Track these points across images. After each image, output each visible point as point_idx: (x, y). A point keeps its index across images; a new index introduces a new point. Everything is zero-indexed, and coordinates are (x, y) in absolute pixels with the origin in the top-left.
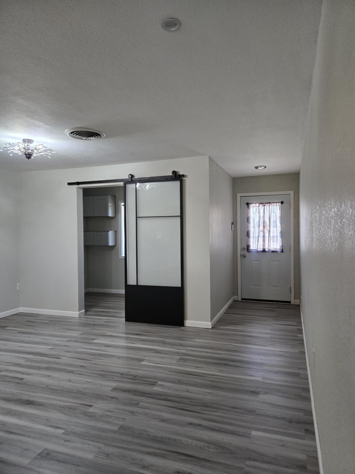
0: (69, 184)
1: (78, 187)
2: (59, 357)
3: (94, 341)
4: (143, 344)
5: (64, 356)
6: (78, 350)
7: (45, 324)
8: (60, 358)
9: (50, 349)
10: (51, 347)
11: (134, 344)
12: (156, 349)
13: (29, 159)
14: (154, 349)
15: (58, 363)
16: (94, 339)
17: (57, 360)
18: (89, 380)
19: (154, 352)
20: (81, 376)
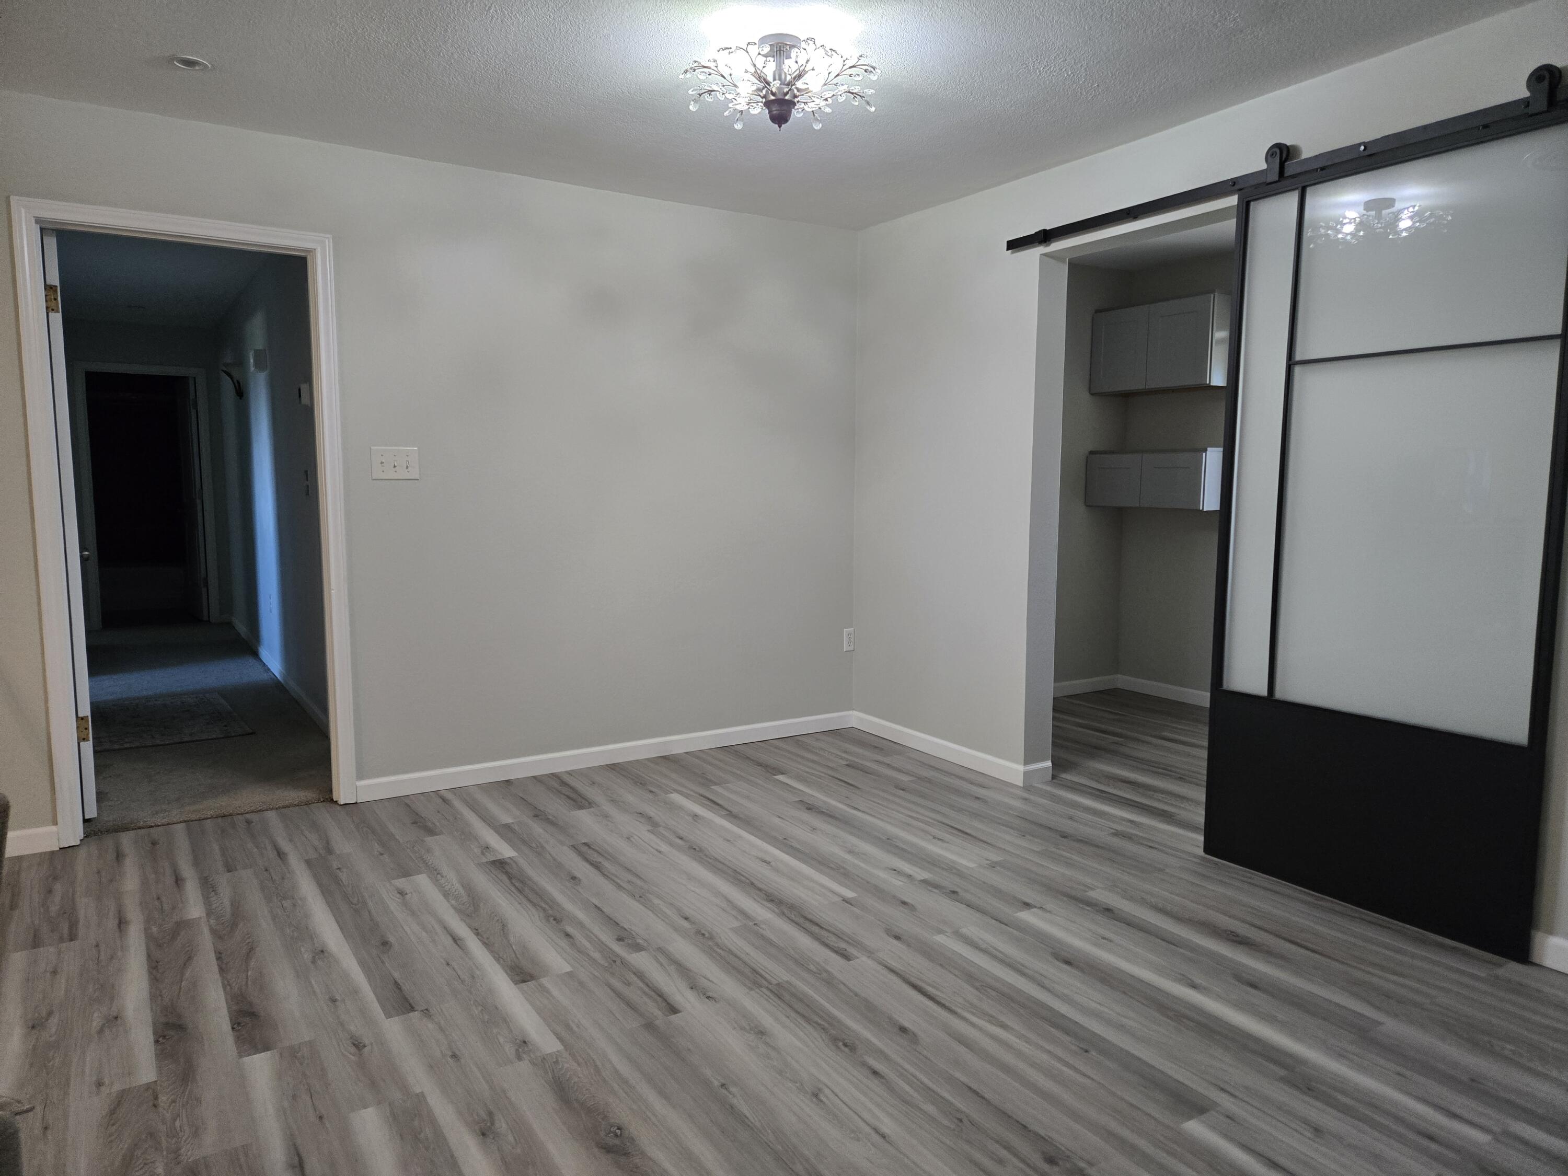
0: (1013, 245)
1: (1045, 255)
2: (852, 950)
3: (1026, 916)
4: (1239, 1006)
5: (870, 953)
6: (940, 938)
7: (897, 787)
8: (847, 957)
9: (846, 900)
10: (849, 894)
11: (1194, 986)
12: (1302, 1062)
13: (780, 127)
14: (1290, 1055)
15: (828, 981)
16: (1027, 905)
17: (834, 963)
18: (888, 1126)
19: (1282, 1079)
20: (874, 1083)
